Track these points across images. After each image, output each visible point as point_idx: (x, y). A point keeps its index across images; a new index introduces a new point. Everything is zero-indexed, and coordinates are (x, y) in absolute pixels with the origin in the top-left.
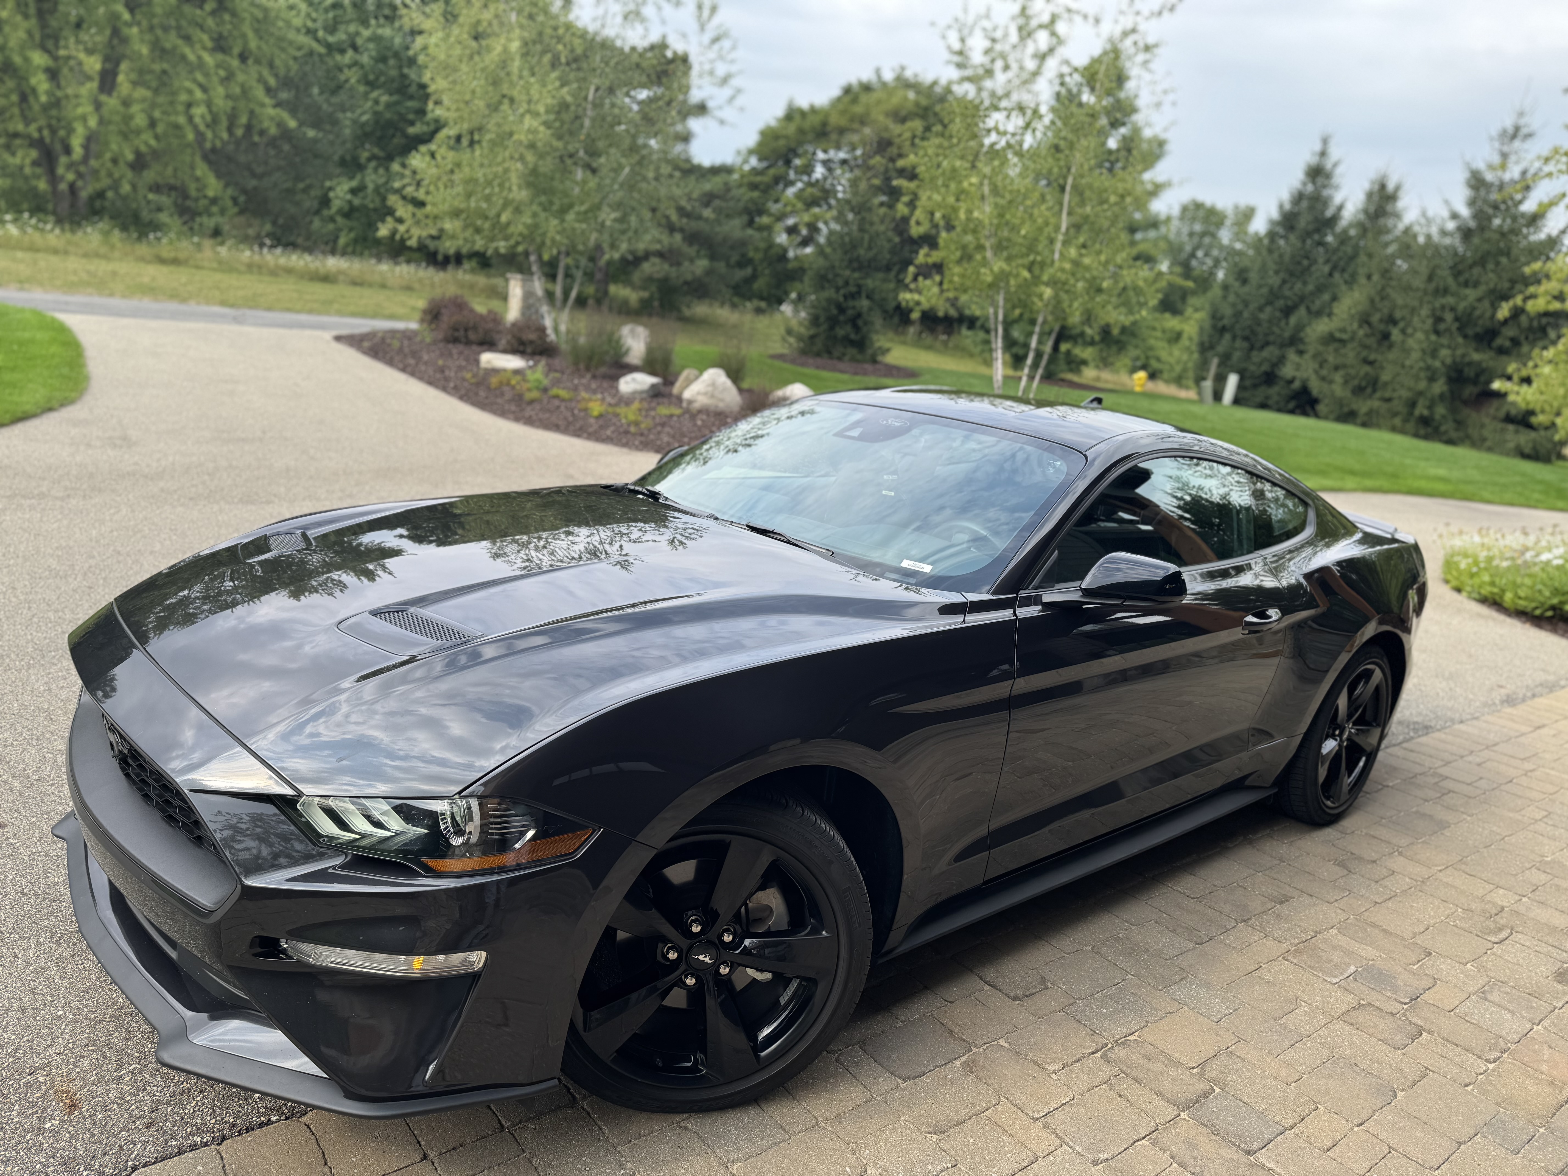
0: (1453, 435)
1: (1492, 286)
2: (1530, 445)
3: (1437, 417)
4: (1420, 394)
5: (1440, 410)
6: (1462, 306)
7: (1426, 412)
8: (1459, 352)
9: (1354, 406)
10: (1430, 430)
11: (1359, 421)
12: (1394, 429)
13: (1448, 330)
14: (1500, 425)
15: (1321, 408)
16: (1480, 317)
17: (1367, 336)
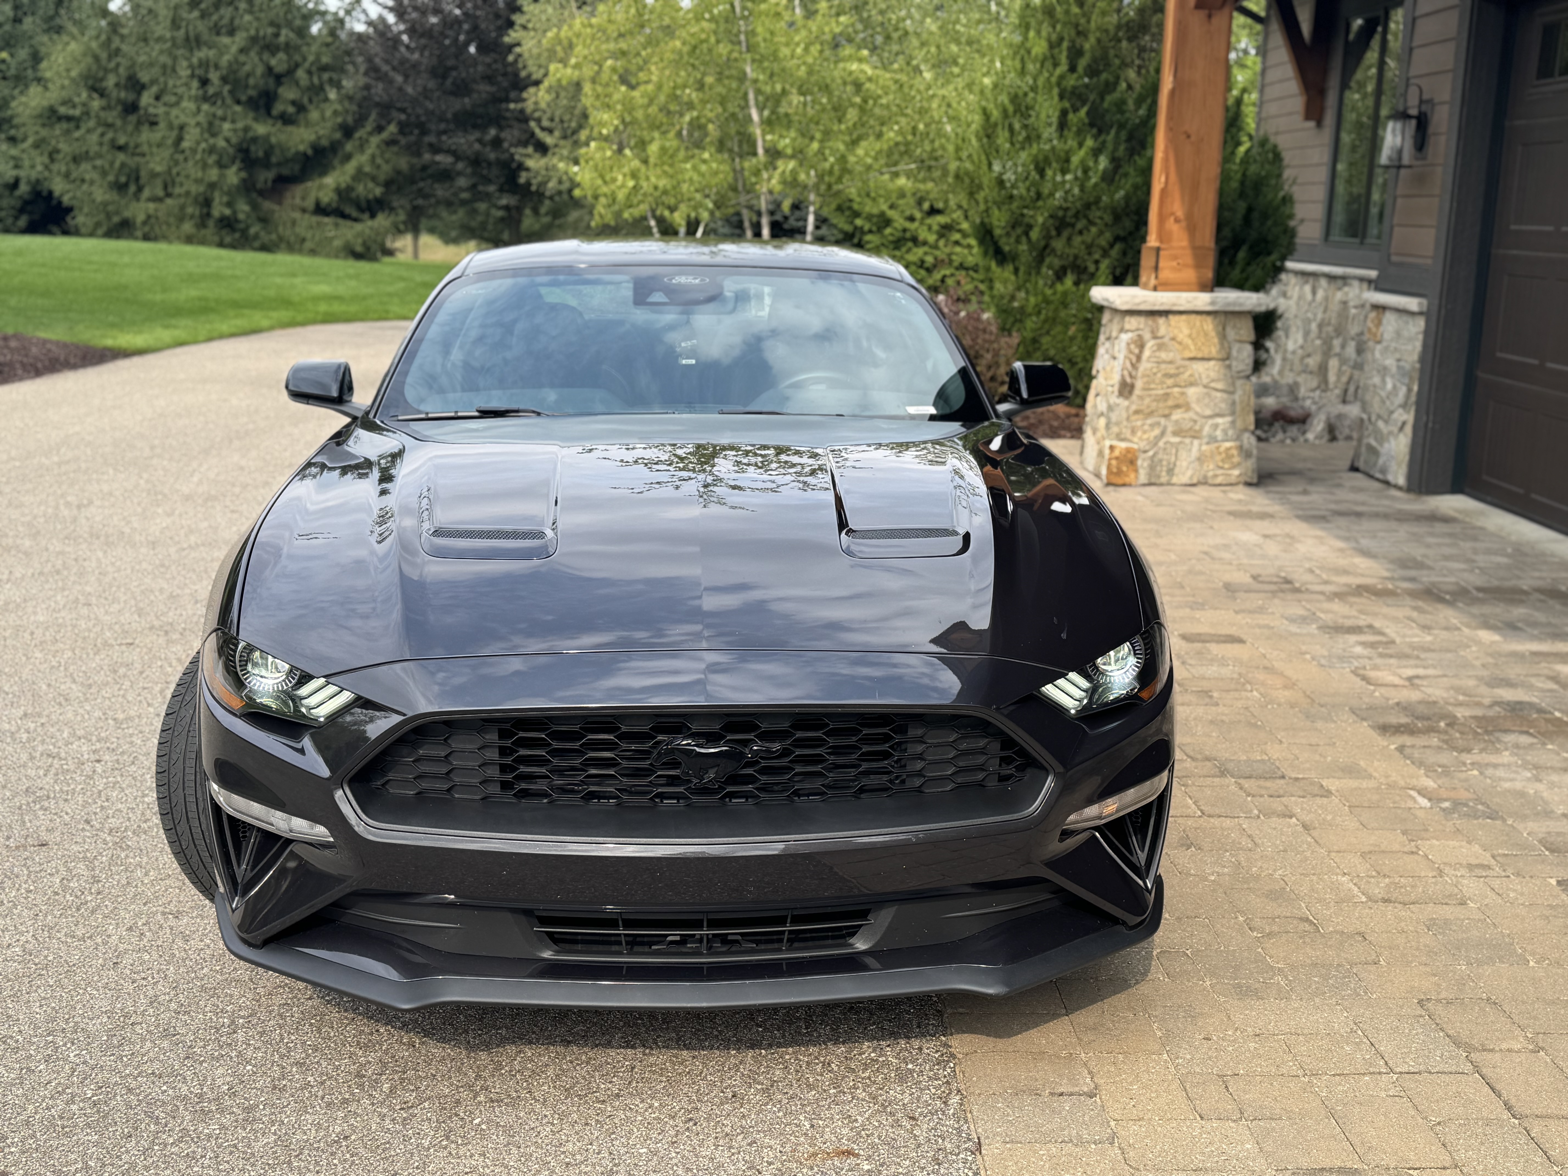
0: (265, 237)
1: (253, 32)
2: (360, 241)
3: (241, 216)
4: (212, 186)
5: (243, 208)
6: (225, 59)
7: (227, 212)
8: (240, 125)
9: (127, 214)
10: (237, 235)
11: (139, 233)
12: (189, 240)
13: (217, 95)
14: (315, 219)
15: (80, 219)
16: (248, 75)
17: (103, 109)
